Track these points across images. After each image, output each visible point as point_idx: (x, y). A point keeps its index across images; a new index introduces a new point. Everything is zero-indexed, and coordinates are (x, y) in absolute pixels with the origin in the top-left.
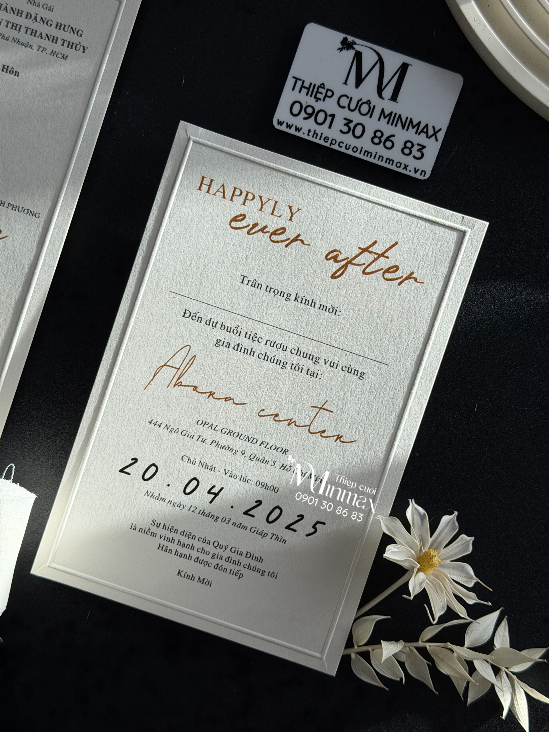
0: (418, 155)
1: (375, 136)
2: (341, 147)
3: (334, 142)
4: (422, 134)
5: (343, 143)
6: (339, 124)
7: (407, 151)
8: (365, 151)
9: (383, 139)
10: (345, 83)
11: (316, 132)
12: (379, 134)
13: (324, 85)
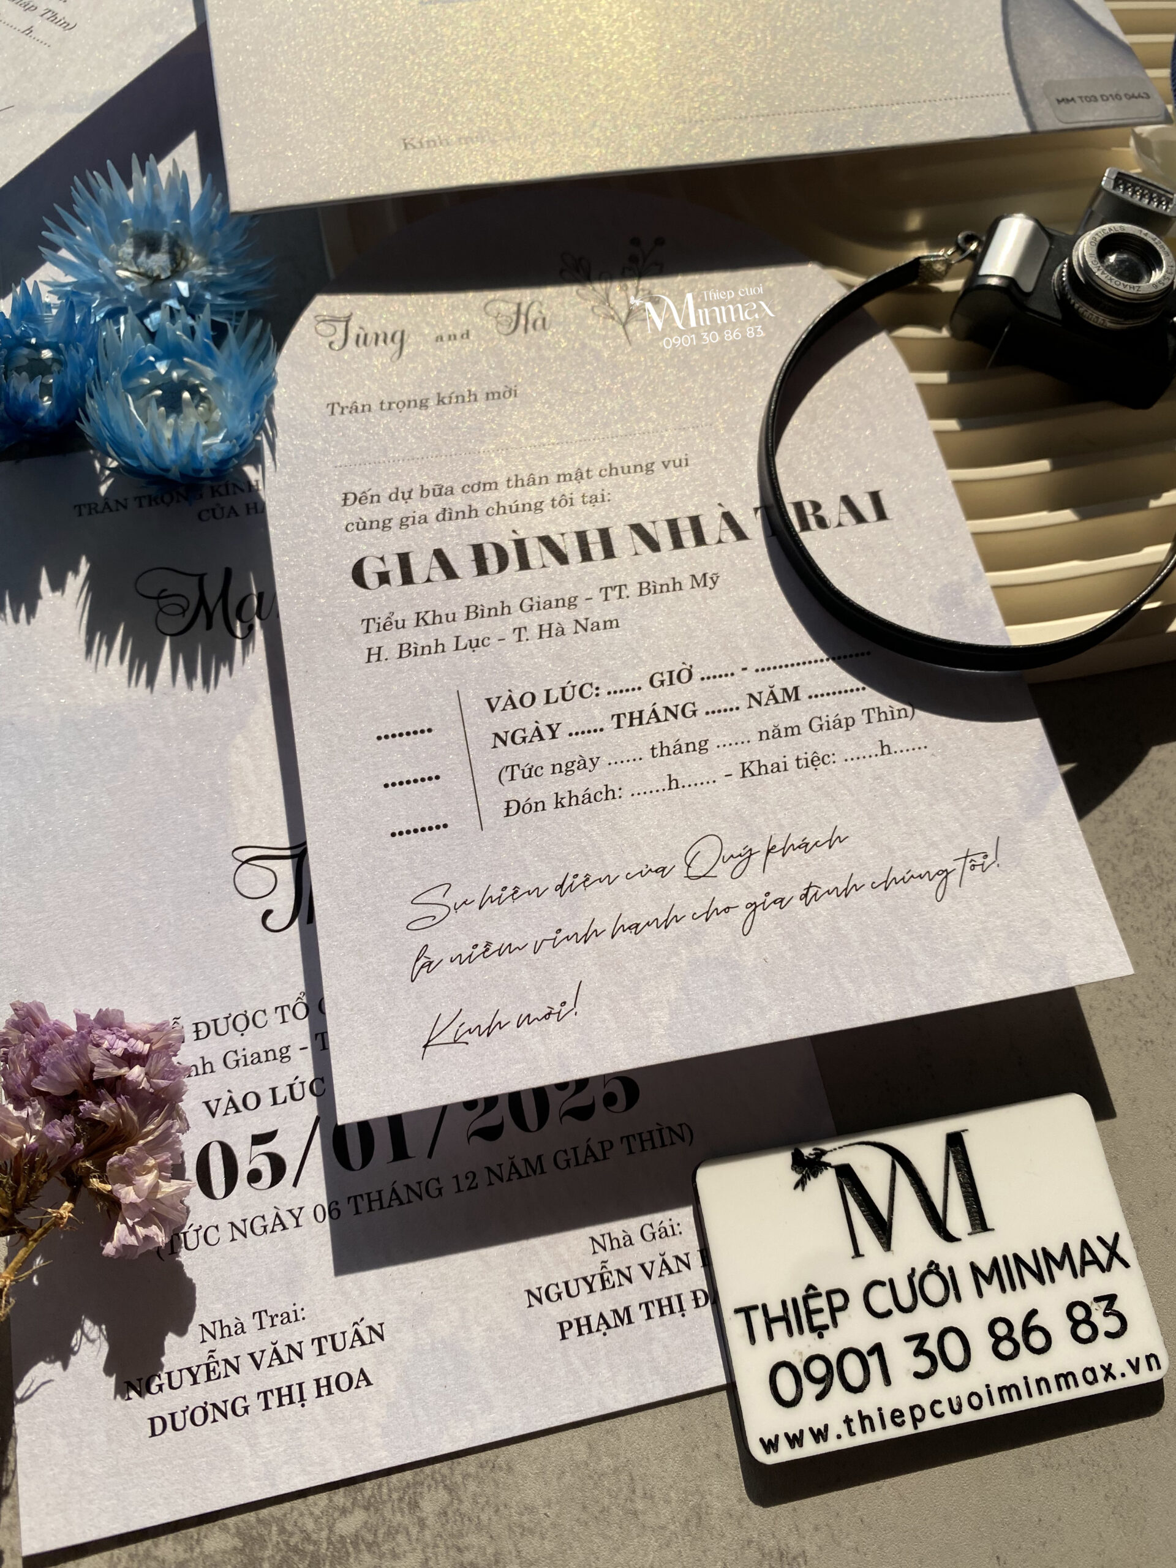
0: (1113, 1324)
1: (998, 1340)
2: (942, 1415)
3: (918, 1413)
4: (1088, 1269)
5: (939, 1402)
6: (901, 1359)
7: (1084, 1331)
8: (1000, 1390)
9: (1018, 1335)
10: (857, 1254)
11: (864, 1414)
12: (1001, 1329)
13: (815, 1288)
